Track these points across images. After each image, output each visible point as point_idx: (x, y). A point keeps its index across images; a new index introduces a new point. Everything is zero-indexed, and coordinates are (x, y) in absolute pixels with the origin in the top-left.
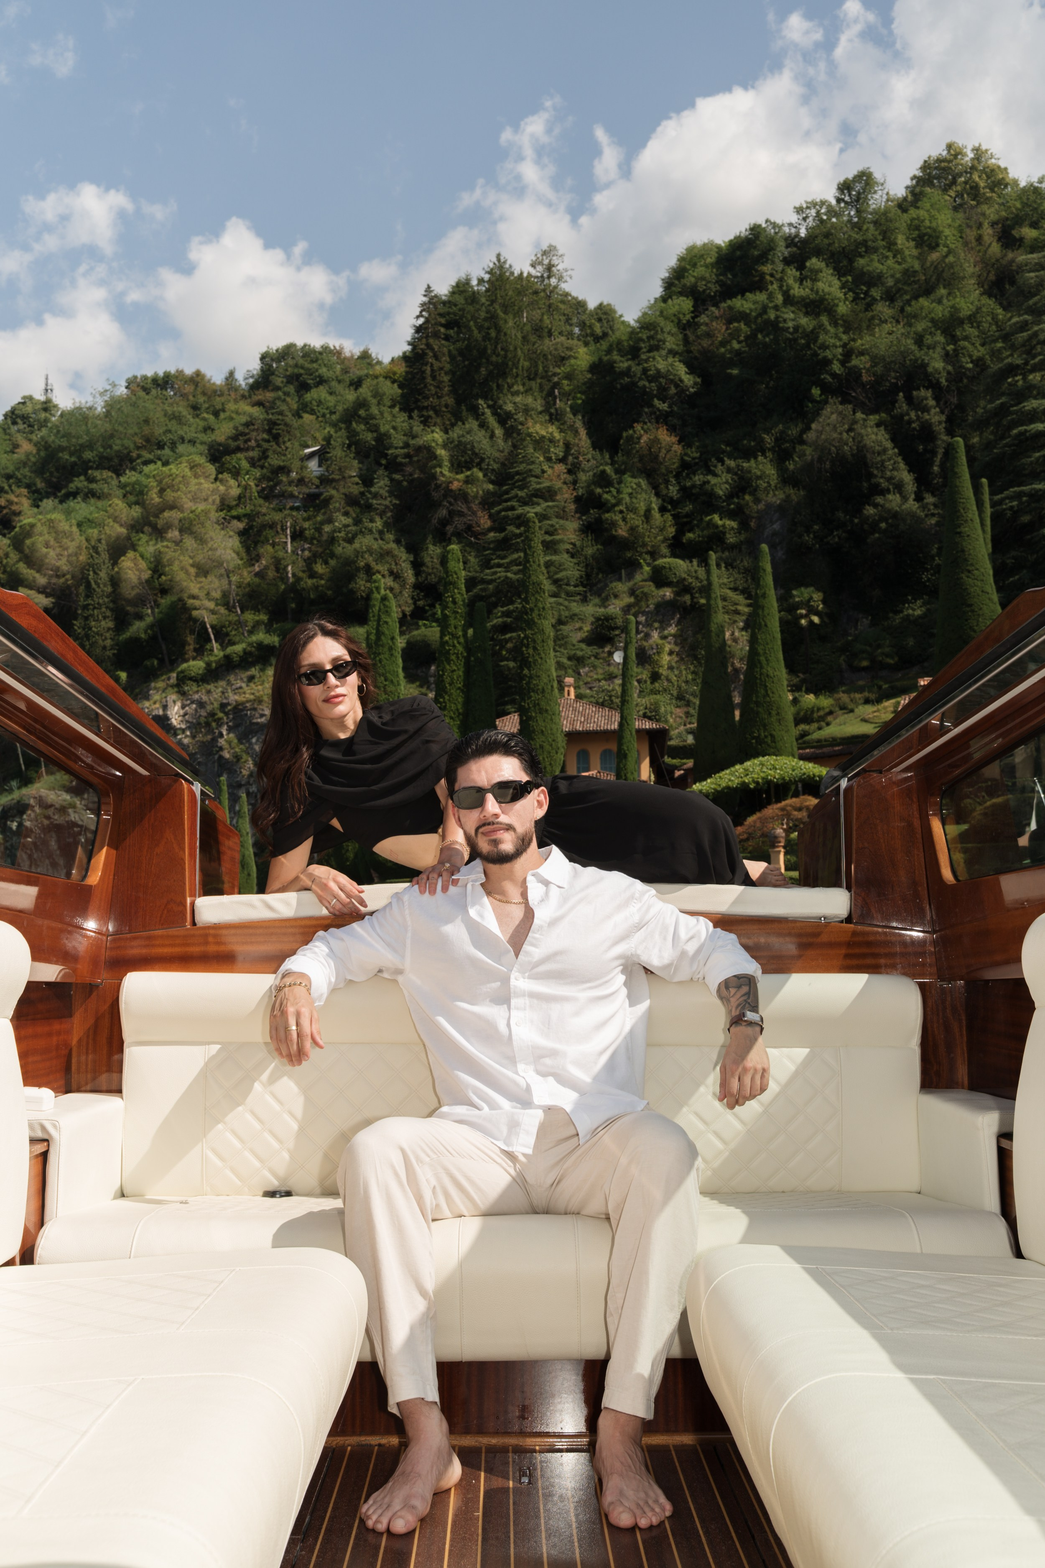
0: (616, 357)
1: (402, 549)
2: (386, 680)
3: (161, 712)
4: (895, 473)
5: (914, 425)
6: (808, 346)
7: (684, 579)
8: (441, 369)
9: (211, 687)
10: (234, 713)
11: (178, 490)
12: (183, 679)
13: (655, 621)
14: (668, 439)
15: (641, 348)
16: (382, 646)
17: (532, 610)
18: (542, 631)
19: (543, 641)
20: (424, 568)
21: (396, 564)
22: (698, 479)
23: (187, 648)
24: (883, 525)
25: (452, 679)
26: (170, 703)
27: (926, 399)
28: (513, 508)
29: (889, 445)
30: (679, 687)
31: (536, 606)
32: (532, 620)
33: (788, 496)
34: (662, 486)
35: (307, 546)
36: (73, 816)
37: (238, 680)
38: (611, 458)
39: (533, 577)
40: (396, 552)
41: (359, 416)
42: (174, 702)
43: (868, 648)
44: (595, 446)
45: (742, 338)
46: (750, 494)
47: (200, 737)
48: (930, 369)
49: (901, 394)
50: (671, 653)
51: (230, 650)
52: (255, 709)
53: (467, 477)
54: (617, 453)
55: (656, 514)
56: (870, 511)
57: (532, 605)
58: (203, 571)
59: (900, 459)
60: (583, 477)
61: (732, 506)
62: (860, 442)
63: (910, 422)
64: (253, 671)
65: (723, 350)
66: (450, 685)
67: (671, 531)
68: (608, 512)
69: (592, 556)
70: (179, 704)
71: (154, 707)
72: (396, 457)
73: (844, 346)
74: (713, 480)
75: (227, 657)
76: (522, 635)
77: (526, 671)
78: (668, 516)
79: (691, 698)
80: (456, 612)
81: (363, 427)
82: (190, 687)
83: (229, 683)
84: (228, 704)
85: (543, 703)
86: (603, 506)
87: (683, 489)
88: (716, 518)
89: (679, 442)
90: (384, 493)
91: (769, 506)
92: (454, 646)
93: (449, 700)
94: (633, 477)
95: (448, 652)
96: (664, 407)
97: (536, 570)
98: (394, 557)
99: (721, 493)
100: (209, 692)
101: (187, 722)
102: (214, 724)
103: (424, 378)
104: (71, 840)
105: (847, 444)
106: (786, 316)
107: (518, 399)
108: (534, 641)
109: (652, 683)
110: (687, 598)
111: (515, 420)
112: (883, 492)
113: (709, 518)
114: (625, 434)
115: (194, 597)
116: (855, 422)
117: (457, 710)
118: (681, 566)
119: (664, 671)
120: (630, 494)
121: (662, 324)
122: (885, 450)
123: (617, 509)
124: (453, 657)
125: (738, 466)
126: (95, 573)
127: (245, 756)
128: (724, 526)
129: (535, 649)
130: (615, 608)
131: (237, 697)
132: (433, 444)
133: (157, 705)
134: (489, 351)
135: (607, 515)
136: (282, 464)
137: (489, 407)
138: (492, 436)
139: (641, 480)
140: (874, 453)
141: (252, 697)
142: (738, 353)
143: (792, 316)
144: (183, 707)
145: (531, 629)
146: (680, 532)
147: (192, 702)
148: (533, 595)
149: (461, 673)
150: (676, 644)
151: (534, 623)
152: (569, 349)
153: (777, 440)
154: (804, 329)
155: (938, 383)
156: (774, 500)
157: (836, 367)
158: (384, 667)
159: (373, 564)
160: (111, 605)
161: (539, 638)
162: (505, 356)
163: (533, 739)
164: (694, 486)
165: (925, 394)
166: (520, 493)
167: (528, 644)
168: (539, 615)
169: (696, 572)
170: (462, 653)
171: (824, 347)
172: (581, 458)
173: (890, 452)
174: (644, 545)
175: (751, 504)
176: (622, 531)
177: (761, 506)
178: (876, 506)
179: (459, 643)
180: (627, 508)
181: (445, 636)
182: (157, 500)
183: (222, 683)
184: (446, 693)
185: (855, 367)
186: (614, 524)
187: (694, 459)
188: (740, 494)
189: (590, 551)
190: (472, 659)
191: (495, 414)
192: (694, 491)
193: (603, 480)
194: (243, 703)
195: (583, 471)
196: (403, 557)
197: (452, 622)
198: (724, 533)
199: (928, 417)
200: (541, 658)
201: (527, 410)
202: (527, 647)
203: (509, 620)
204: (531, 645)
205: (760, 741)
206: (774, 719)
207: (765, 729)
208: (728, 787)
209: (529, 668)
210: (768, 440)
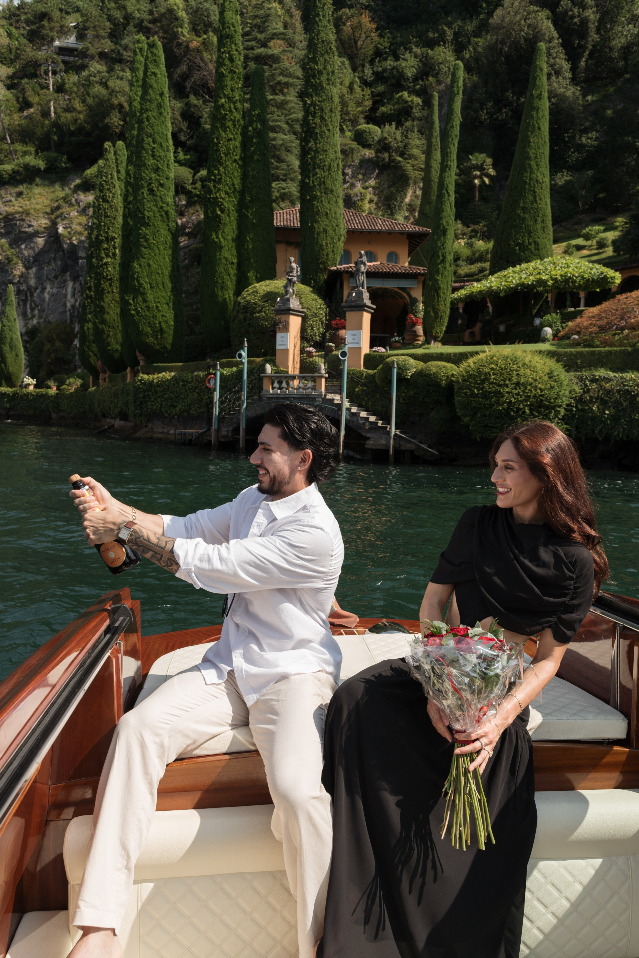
4: (557, 61)
7: (383, 141)
10: (5, 222)
13: (358, 174)
14: (369, 25)
17: (320, 73)
19: (331, 111)
22: (390, 63)
25: (228, 149)
29: (555, 34)
31: (324, 68)
32: (320, 84)
34: (360, 69)
37: (8, 194)
46: (433, 76)
50: (371, 201)
51: (1, 168)
52: (23, 220)
53: (204, 39)
55: (358, 88)
57: (321, 67)
59: (561, 49)
61: (418, 87)
64: (21, 188)
66: (226, 155)
67: (368, 104)
72: (143, 21)
74: (404, 64)
76: (309, 102)
77: (311, 144)
78: (367, 91)
83: (1, 197)
88: (405, 94)
89: (377, 29)
92: (231, 111)
93: (225, 173)
95: (224, 117)
99: (409, 75)
108: (322, 110)
110: (385, 157)
113: (400, 94)
116: (529, 13)
117: (233, 185)
118: (377, 132)
122: (552, 39)
124: (230, 124)
125: (423, 53)
127: (15, 260)
128: (412, 101)
129: (322, 118)
131: (7, 209)
132: (175, 10)
139: (345, 60)
141: (20, 210)
145: (318, 95)
146: (375, 107)
148: (322, 55)
149: (238, 144)
150: (374, 194)
151: (322, 87)
153: (455, 34)
164: (385, 70)
167: (315, 113)
168: (328, 79)
169: (394, 135)
170: (238, 121)
172: (296, 38)
173: (555, 41)
174: (347, 113)
175: (434, 85)
177: (441, 87)
179: (236, 109)
181: (221, 98)
184: (221, 165)
187: (385, 48)
188: (424, 77)
190: (250, 128)
192: (385, 74)
194: (12, 214)
198: (412, 108)
200: (329, 130)
202: (314, 117)
204: (319, 114)
205: (523, 248)
206: (539, 226)
207: (530, 236)
208: (523, 285)
209: (315, 140)
210: (449, 34)
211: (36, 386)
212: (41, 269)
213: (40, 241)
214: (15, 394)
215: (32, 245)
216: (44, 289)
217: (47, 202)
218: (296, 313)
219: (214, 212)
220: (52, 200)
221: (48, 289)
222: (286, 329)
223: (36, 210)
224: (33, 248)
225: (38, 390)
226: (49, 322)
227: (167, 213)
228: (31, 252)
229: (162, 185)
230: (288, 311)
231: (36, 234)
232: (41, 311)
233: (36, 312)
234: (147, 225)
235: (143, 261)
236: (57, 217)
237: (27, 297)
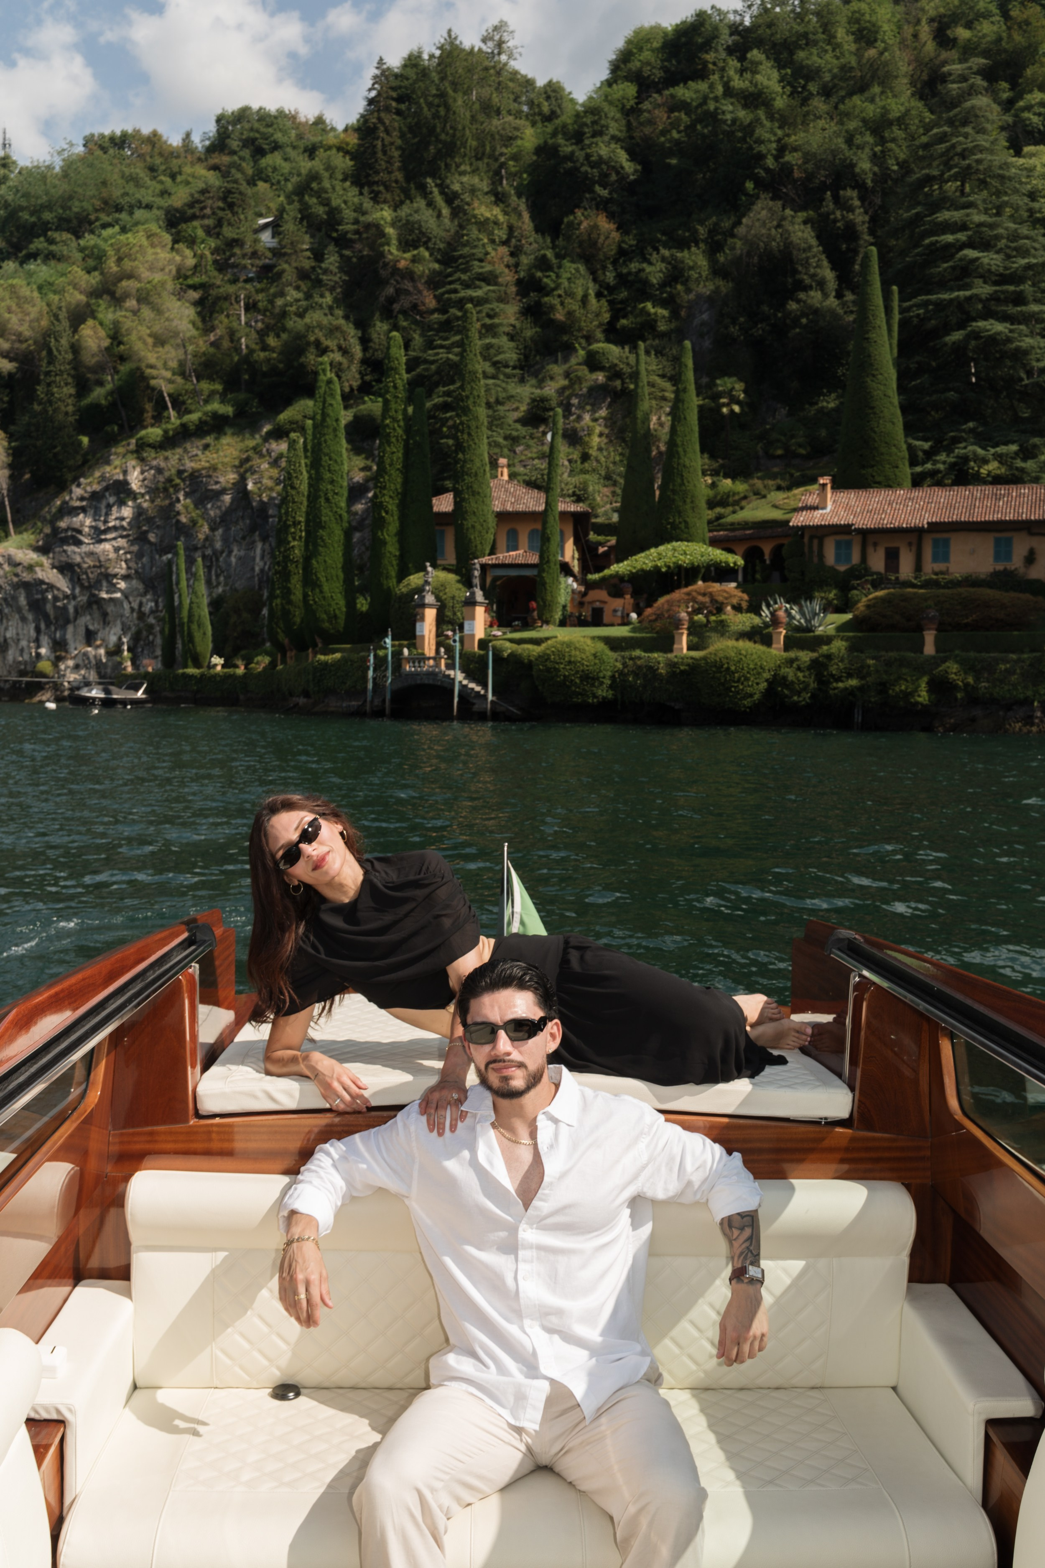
0: (560, 140)
1: (351, 325)
2: (330, 459)
3: (121, 477)
4: (819, 270)
5: (839, 224)
6: (743, 140)
7: (616, 365)
8: (392, 144)
9: (168, 454)
10: (191, 480)
11: (135, 260)
12: (142, 446)
13: (587, 404)
14: (607, 226)
15: (584, 133)
16: (328, 427)
17: (467, 397)
18: (476, 418)
19: (477, 425)
20: (371, 344)
21: (345, 340)
22: (634, 266)
23: (145, 415)
24: (804, 321)
25: (392, 460)
26: (130, 469)
27: (852, 199)
28: (455, 291)
29: (814, 242)
30: (607, 468)
31: (470, 391)
32: (468, 407)
33: (718, 288)
34: (600, 272)
35: (260, 317)
36: (40, 574)
37: (194, 447)
38: (553, 242)
39: (470, 367)
40: (345, 328)
41: (312, 189)
42: (134, 467)
43: (783, 438)
44: (537, 230)
45: (682, 128)
46: (682, 284)
47: (158, 502)
48: (857, 170)
49: (829, 193)
50: (601, 435)
51: (187, 418)
52: (210, 476)
53: (414, 256)
54: (558, 237)
55: (593, 300)
56: (793, 306)
57: (467, 393)
58: (160, 341)
59: (823, 257)
60: (525, 260)
61: (665, 295)
62: (787, 239)
63: (835, 221)
64: (209, 440)
65: (662, 139)
66: (390, 465)
67: (606, 317)
68: (547, 295)
69: (531, 338)
70: (138, 470)
71: (115, 471)
72: (347, 232)
73: (779, 141)
74: (648, 269)
75: (183, 426)
76: (457, 421)
77: (460, 456)
78: (604, 302)
79: (618, 478)
80: (397, 397)
81: (314, 200)
82: (149, 454)
83: (186, 451)
84: (185, 471)
85: (475, 486)
86: (542, 290)
87: (619, 276)
88: (649, 306)
89: (618, 229)
90: (334, 269)
91: (699, 296)
92: (394, 429)
93: (390, 481)
94: (573, 262)
95: (389, 434)
96: (604, 193)
97: (472, 360)
98: (343, 333)
99: (655, 281)
100: (166, 459)
101: (146, 487)
102: (171, 490)
103: (375, 153)
104: (39, 596)
105: (774, 240)
106: (725, 108)
107: (465, 179)
108: (469, 427)
109: (582, 463)
110: (618, 383)
111: (462, 200)
112: (806, 288)
113: (642, 305)
114: (566, 220)
115: (152, 367)
116: (783, 218)
117: (397, 490)
118: (613, 352)
119: (593, 452)
120: (569, 279)
121: (606, 109)
122: (810, 247)
123: (556, 293)
124: (393, 440)
125: (672, 255)
126: (56, 340)
127: (200, 521)
128: (656, 314)
129: (469, 434)
130: (550, 390)
131: (193, 464)
132: (382, 222)
133: (118, 470)
134: (438, 130)
135: (546, 299)
136: (236, 237)
137: (436, 185)
138: (439, 215)
139: (579, 266)
140: (799, 250)
141: (207, 465)
142: (678, 143)
143: (731, 108)
144: (142, 472)
145: (466, 415)
146: (614, 319)
147: (151, 468)
148: (468, 382)
149: (400, 455)
150: (606, 426)
151: (469, 410)
152: (517, 129)
153: (710, 231)
154: (742, 123)
155: (864, 183)
156: (704, 290)
157: (770, 162)
158: (328, 447)
159: (323, 339)
160: (72, 372)
161: (473, 424)
162: (454, 135)
163: (466, 519)
164: (629, 273)
165: (851, 194)
166: (464, 277)
167: (463, 429)
168: (474, 402)
169: (627, 358)
170: (401, 436)
171: (760, 141)
172: (523, 242)
173: (815, 250)
174: (580, 329)
175: (682, 294)
176: (559, 316)
177: (692, 296)
178: (798, 301)
179: (399, 426)
180: (565, 292)
181: (386, 418)
182: (115, 269)
183: (179, 450)
184: (387, 474)
185: (788, 163)
186: (552, 308)
187: (631, 246)
188: (673, 283)
189: (529, 333)
190: (411, 442)
191: (442, 193)
192: (629, 278)
193: (543, 264)
194: (198, 471)
195: (525, 254)
196: (352, 332)
197: (393, 406)
198: (656, 321)
199: (852, 217)
200: (474, 443)
201: (473, 191)
202: (462, 432)
203: (450, 399)
204: (466, 431)
205: (674, 526)
206: (688, 506)
207: (680, 516)
208: (642, 570)
209: (463, 453)
210: (702, 231)
211: (223, 666)
212: (227, 530)
213: (227, 498)
214: (203, 675)
215: (219, 504)
216: (230, 552)
217: (236, 453)
218: (431, 606)
219: (380, 514)
220: (241, 451)
221: (235, 552)
222: (422, 619)
223: (223, 464)
224: (219, 508)
225: (226, 670)
226: (236, 590)
227: (340, 516)
228: (218, 511)
229: (337, 494)
230: (423, 606)
231: (223, 491)
232: (227, 577)
233: (222, 579)
234: (323, 528)
235: (320, 559)
236: (246, 471)
237: (212, 562)
